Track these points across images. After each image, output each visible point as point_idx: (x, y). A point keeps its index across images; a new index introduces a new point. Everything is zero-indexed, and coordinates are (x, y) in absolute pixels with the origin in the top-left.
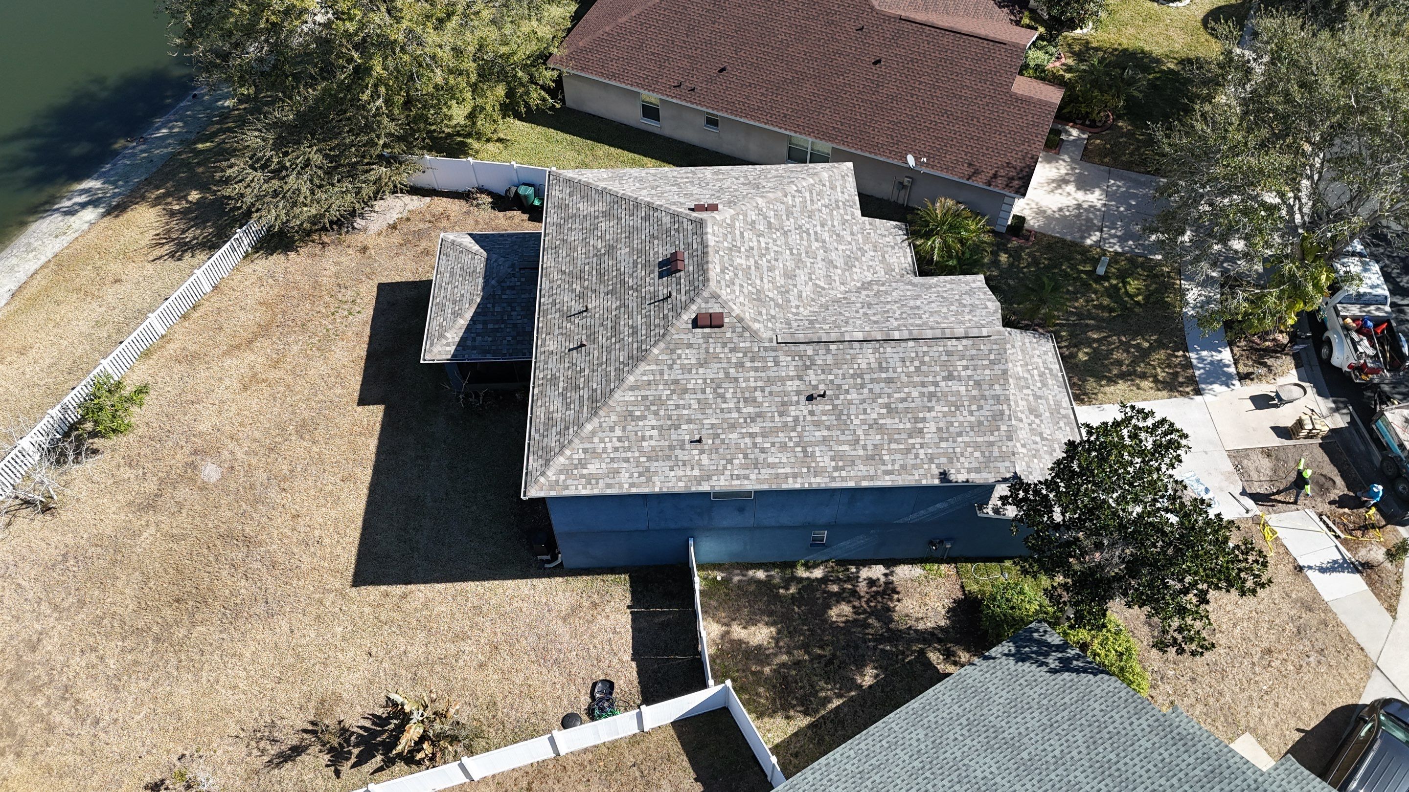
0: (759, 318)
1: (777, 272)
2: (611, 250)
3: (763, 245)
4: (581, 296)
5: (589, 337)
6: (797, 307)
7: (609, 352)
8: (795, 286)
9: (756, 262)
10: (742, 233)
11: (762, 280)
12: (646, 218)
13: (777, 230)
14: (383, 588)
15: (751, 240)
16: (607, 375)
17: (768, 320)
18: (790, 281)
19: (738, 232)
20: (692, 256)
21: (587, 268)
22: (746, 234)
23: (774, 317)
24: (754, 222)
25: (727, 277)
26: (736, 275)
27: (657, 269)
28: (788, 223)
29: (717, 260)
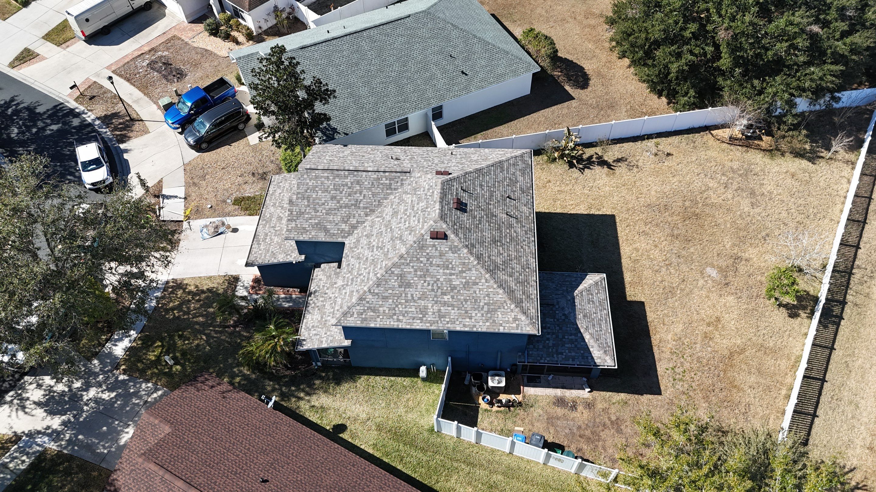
0: (417, 180)
1: (402, 211)
2: (494, 241)
3: (407, 223)
4: (510, 226)
5: (505, 200)
6: (395, 198)
7: (494, 185)
8: (393, 209)
9: (413, 210)
10: (419, 222)
11: (412, 201)
12: (473, 246)
13: (397, 238)
14: (600, 213)
15: (414, 221)
16: (495, 174)
17: (412, 182)
18: (396, 210)
19: (421, 220)
20: (449, 203)
21: (508, 240)
22: (416, 222)
23: (409, 185)
24: (410, 234)
25: (431, 191)
26: (426, 195)
27: (468, 210)
28: (389, 247)
29: (436, 196)
